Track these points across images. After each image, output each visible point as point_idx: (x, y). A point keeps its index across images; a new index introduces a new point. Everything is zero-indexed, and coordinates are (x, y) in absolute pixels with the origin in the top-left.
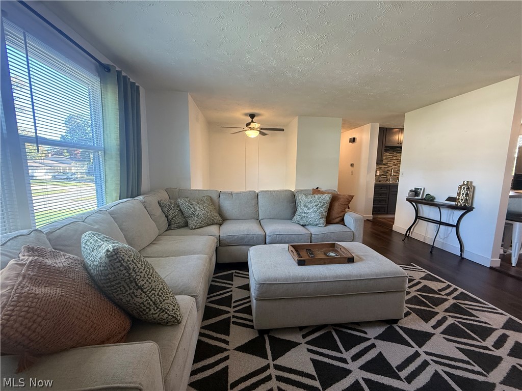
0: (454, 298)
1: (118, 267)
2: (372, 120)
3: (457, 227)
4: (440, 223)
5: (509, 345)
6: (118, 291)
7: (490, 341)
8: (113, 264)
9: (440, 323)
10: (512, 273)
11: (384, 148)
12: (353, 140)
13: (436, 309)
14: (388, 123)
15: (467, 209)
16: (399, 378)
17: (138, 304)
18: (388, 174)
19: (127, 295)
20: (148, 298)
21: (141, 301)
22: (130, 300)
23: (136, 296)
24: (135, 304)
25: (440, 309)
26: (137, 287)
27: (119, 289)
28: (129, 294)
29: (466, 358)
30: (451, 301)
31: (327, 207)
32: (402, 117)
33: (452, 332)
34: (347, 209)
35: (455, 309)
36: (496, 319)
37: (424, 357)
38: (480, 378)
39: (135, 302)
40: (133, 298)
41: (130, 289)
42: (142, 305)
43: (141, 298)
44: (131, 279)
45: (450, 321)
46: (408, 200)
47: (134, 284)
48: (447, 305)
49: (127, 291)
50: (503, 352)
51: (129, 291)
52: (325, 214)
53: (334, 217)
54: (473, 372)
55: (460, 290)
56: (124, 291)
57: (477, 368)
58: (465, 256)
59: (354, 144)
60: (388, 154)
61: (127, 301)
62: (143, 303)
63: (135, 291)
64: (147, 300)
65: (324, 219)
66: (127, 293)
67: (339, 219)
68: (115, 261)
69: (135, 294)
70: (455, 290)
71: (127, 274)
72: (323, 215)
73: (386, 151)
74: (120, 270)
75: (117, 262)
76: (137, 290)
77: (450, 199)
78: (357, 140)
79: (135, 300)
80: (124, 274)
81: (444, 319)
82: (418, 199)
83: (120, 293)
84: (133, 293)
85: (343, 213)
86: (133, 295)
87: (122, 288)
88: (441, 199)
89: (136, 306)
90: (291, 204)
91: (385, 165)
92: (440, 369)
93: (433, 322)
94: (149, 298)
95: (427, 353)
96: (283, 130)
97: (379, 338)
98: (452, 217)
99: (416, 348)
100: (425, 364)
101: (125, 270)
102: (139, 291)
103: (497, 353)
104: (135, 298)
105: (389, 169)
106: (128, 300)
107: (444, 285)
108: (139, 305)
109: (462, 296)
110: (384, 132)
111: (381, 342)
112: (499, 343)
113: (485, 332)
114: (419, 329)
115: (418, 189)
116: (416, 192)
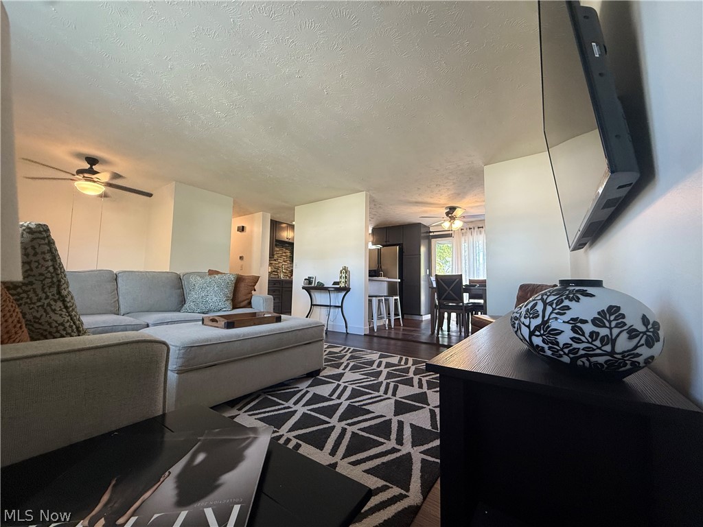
0: (350, 353)
1: (43, 253)
2: (264, 208)
3: (341, 307)
4: (330, 306)
5: (383, 364)
6: (22, 298)
7: (375, 366)
8: (37, 247)
9: (346, 367)
10: (375, 334)
11: (274, 243)
12: (242, 229)
13: (342, 361)
14: (278, 215)
15: (347, 290)
16: (333, 400)
17: (54, 324)
18: (279, 271)
19: (38, 307)
20: (69, 318)
21: (60, 320)
22: (42, 316)
23: (54, 311)
24: (50, 324)
25: (344, 360)
26: (57, 296)
27: (24, 295)
28: (42, 306)
29: (366, 377)
30: (349, 355)
31: (231, 288)
32: (292, 210)
33: (354, 368)
34: (253, 292)
35: (352, 357)
36: (375, 356)
37: (343, 385)
38: (375, 382)
39: (50, 321)
40: (47, 314)
41: (47, 297)
42: (61, 328)
43: (61, 315)
44: (55, 280)
45: (352, 364)
46: (303, 288)
47: (54, 290)
48: (347, 357)
49: (39, 300)
50: (382, 368)
51: (43, 301)
52: (231, 296)
53: (240, 299)
54: (371, 381)
55: (352, 348)
56: (35, 299)
57: (372, 379)
58: (348, 332)
59: (243, 233)
60: (278, 249)
61: (35, 317)
62: (62, 324)
63: (52, 303)
64: (68, 321)
65: (230, 302)
66: (39, 304)
67: (246, 302)
68: (43, 242)
69: (53, 307)
70: (349, 349)
71: (51, 269)
72: (228, 297)
73: (276, 245)
74: (44, 259)
75: (46, 244)
76: (55, 301)
77: (335, 283)
78: (248, 229)
79: (50, 317)
80: (47, 268)
81: (348, 364)
82: (312, 287)
83: (26, 303)
84: (49, 305)
85: (250, 295)
86: (48, 308)
87: (31, 294)
88: (329, 284)
89: (51, 327)
90: (177, 291)
91: (275, 260)
92: (354, 386)
93: (342, 367)
94: (71, 319)
95: (344, 382)
96: (150, 195)
97: (310, 386)
98: (336, 299)
99: (337, 382)
100: (345, 388)
101: (52, 260)
102: (60, 304)
103: (379, 369)
104: (52, 314)
105: (281, 265)
106: (38, 316)
107: (342, 348)
108: (56, 327)
109: (354, 351)
110: (275, 225)
111: (312, 388)
112: (379, 366)
113: (371, 363)
114: (335, 373)
115: (311, 278)
116: (309, 280)
